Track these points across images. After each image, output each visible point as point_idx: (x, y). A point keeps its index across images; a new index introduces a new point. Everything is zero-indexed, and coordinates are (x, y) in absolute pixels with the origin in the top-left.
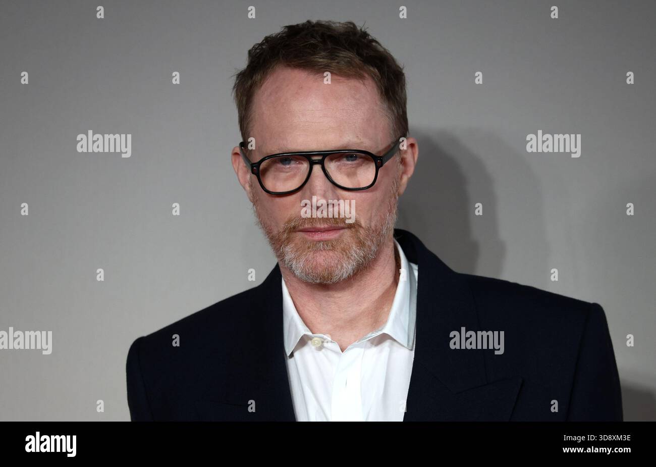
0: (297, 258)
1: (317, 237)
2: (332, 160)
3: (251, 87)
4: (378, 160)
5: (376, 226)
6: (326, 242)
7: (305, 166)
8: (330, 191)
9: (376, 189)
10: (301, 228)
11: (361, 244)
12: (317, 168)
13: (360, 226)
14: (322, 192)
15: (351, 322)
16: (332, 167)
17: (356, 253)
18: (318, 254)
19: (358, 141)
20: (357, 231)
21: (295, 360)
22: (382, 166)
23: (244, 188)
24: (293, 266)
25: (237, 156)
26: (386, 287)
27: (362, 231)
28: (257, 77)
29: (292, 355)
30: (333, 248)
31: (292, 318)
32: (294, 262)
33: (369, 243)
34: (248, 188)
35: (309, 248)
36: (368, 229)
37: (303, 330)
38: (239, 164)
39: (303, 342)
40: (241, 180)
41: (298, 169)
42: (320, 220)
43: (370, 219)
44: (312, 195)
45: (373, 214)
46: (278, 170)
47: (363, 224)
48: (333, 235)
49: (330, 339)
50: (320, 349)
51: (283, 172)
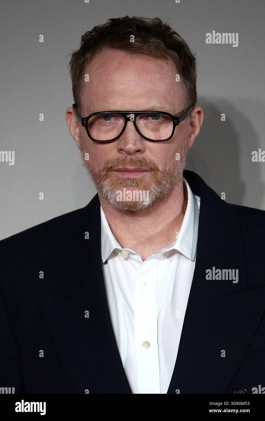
0: (112, 190)
1: (127, 176)
2: (141, 118)
3: (83, 62)
4: (175, 120)
5: (169, 170)
6: (133, 180)
7: (121, 122)
8: (139, 142)
9: (172, 142)
10: (116, 168)
11: (159, 183)
12: (130, 124)
13: (158, 170)
14: (133, 142)
15: (150, 240)
16: (141, 123)
17: (155, 189)
18: (126, 189)
19: (161, 106)
20: (156, 174)
21: (108, 266)
22: (178, 124)
23: (74, 139)
24: (109, 196)
25: (69, 114)
26: (176, 215)
27: (159, 174)
28: (88, 56)
29: (106, 262)
30: (138, 185)
31: (107, 235)
32: (110, 193)
33: (164, 182)
34: (77, 139)
35: (120, 184)
36: (164, 172)
37: (115, 245)
38: (71, 121)
39: (115, 253)
40: (72, 133)
41: (116, 124)
42: (130, 163)
43: (166, 165)
44: (126, 143)
45: (168, 161)
46: (101, 124)
47: (160, 168)
48: (138, 176)
49: (134, 252)
50: (127, 259)
51: (105, 126)
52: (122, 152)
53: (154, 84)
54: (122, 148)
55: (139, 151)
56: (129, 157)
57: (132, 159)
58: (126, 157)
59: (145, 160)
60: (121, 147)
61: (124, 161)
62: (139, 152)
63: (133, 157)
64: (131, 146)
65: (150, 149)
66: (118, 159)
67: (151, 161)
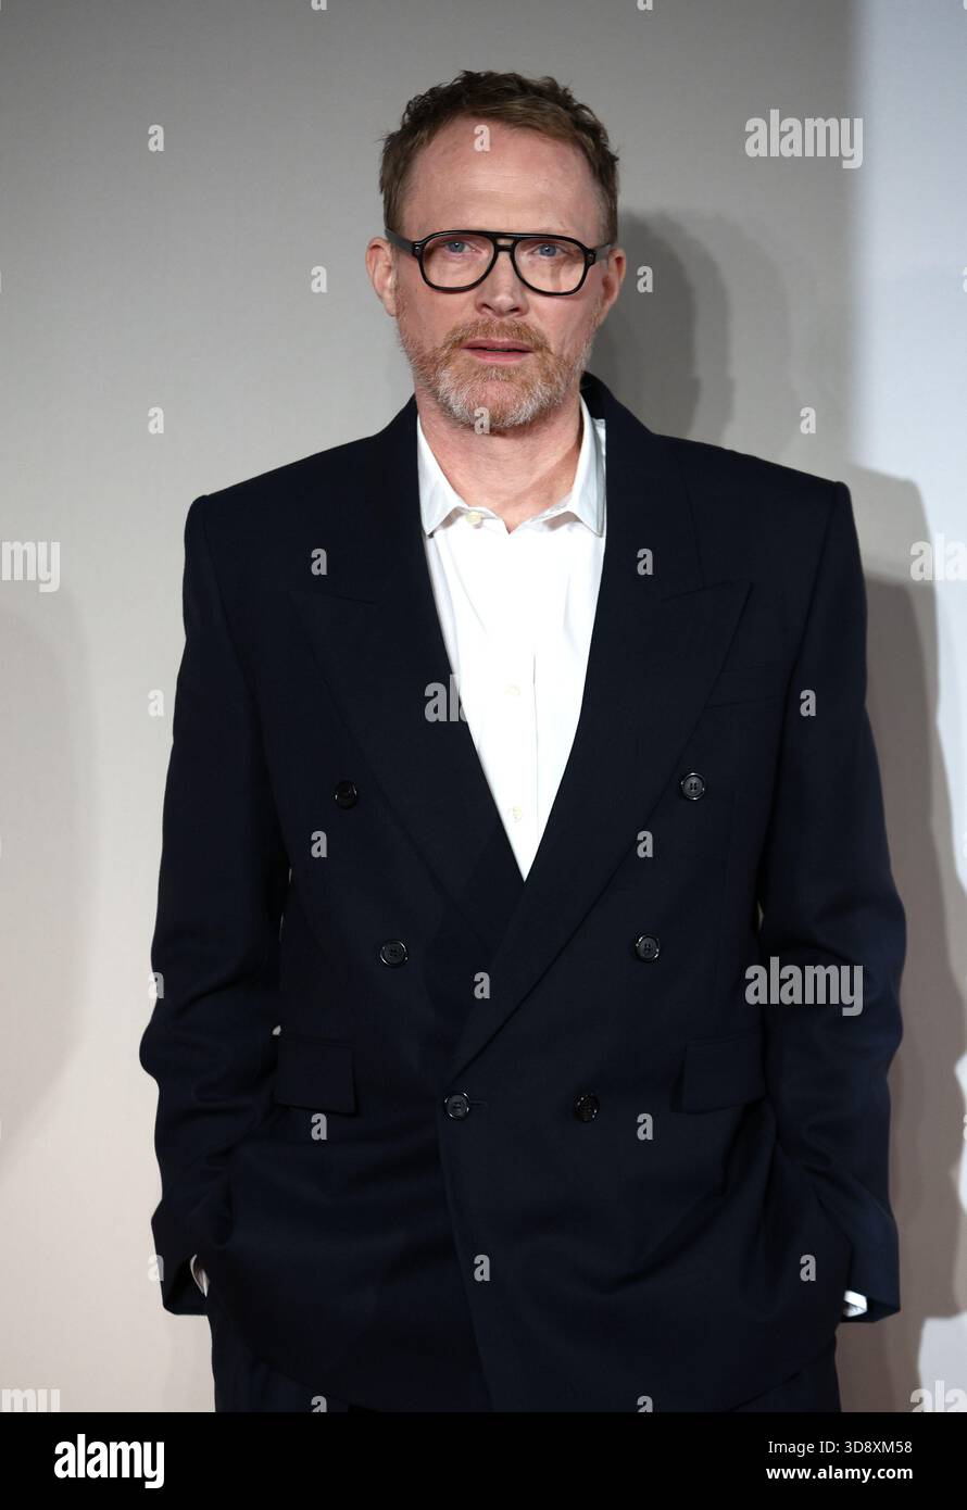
0: (459, 387)
1: (489, 360)
2: (524, 248)
3: (412, 148)
4: (589, 256)
5: (568, 356)
6: (503, 370)
7: (485, 255)
8: (519, 291)
9: (577, 299)
10: (470, 340)
11: (549, 378)
12: (504, 257)
13: (549, 351)
14: (509, 289)
15: (519, 499)
16: (524, 258)
17: (541, 391)
18: (487, 384)
19: (562, 229)
20: (544, 358)
21: (435, 543)
22: (593, 263)
23: (381, 297)
24: (452, 399)
25: (375, 251)
26: (566, 451)
27: (551, 359)
28: (424, 134)
29: (431, 535)
30: (511, 379)
31: (438, 483)
32: (453, 393)
33: (558, 379)
34: (388, 296)
35: (476, 374)
36: (560, 358)
37: (455, 501)
38: (376, 263)
39: (448, 521)
40: (377, 286)
41: (474, 259)
42: (498, 331)
43: (563, 345)
44: (495, 293)
45: (567, 339)
46: (446, 258)
47: (553, 347)
48: (512, 362)
49: (493, 514)
50: (478, 526)
51: (454, 261)
52: (484, 310)
53: (551, 184)
54: (487, 302)
55: (516, 310)
56: (497, 320)
57: (502, 325)
58: (491, 321)
59: (528, 327)
60: (485, 299)
61: (487, 328)
62: (516, 314)
63: (505, 320)
64: (504, 299)
65: (536, 309)
66: (476, 323)
67: (538, 330)
